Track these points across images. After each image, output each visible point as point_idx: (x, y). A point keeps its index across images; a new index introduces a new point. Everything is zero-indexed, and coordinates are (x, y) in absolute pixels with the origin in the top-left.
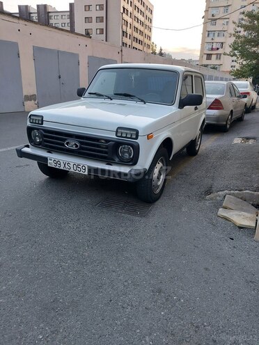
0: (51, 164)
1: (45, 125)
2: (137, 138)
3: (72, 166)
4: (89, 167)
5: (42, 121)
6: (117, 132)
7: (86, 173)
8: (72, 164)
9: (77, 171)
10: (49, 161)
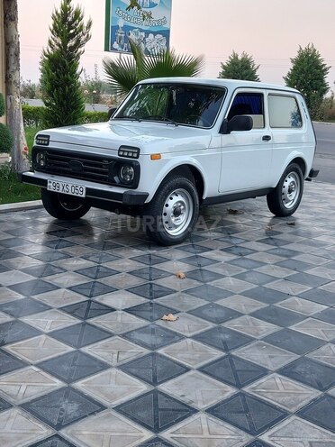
0: (50, 187)
1: (51, 145)
2: (137, 158)
3: (70, 188)
4: (87, 188)
5: (48, 141)
6: (119, 151)
7: (83, 196)
8: (70, 185)
9: (75, 194)
10: (49, 184)
